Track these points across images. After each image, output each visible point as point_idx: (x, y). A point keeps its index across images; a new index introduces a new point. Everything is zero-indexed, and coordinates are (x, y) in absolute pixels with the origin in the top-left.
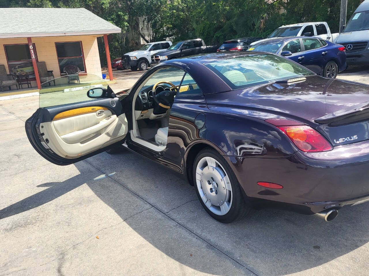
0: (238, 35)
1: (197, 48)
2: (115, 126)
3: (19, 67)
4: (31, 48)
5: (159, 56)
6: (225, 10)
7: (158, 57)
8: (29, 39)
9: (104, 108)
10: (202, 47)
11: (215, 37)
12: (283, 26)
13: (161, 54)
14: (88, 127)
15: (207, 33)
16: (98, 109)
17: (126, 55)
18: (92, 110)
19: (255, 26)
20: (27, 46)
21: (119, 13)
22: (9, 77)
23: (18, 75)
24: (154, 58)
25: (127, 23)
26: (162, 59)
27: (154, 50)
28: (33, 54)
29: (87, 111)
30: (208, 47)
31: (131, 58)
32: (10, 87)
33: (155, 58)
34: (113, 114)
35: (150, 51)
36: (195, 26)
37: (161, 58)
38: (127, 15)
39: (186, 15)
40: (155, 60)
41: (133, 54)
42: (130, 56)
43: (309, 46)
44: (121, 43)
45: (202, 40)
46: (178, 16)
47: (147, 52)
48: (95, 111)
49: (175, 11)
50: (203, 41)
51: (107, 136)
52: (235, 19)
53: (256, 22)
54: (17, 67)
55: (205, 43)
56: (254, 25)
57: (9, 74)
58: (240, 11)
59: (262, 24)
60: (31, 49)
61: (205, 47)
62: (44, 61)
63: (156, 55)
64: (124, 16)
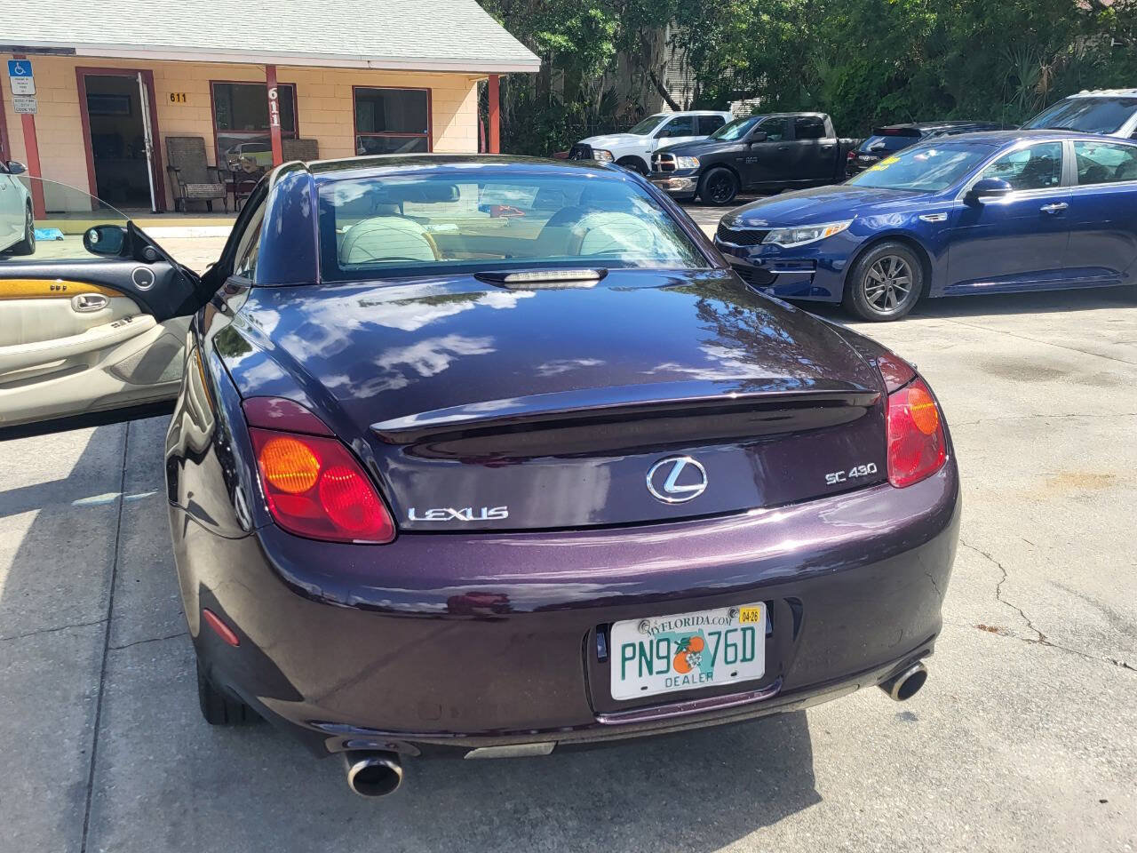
0: (957, 112)
1: (805, 142)
2: (147, 349)
3: (245, 149)
4: (273, 95)
5: (674, 156)
6: (924, 22)
7: (672, 159)
8: (271, 70)
9: (103, 288)
10: (822, 141)
11: (879, 109)
12: (1085, 94)
13: (682, 151)
14: (38, 340)
15: (856, 95)
16: (78, 290)
17: (583, 145)
18: (52, 289)
19: (1020, 84)
20: (261, 89)
21: (593, 12)
22: (210, 174)
23: (234, 169)
24: (659, 161)
25: (611, 46)
26: (682, 167)
27: (670, 135)
28: (274, 114)
29: (31, 292)
30: (843, 140)
31: (596, 153)
32: (209, 203)
33: (662, 160)
34: (144, 312)
35: (658, 136)
36: (822, 68)
37: (679, 163)
38: (615, 19)
39: (800, 30)
40: (660, 167)
41: (602, 143)
42: (593, 147)
43: (1113, 171)
44: (590, 104)
45: (825, 118)
46: (776, 33)
47: (646, 138)
48: (70, 296)
49: (765, 17)
50: (828, 121)
51: (110, 377)
52: (952, 55)
53: (1025, 71)
54: (238, 148)
55: (835, 127)
56: (1014, 80)
57: (214, 165)
58: (974, 32)
59: (1045, 79)
60: (272, 101)
61: (833, 141)
62: (314, 138)
63: (665, 153)
64: (606, 21)
